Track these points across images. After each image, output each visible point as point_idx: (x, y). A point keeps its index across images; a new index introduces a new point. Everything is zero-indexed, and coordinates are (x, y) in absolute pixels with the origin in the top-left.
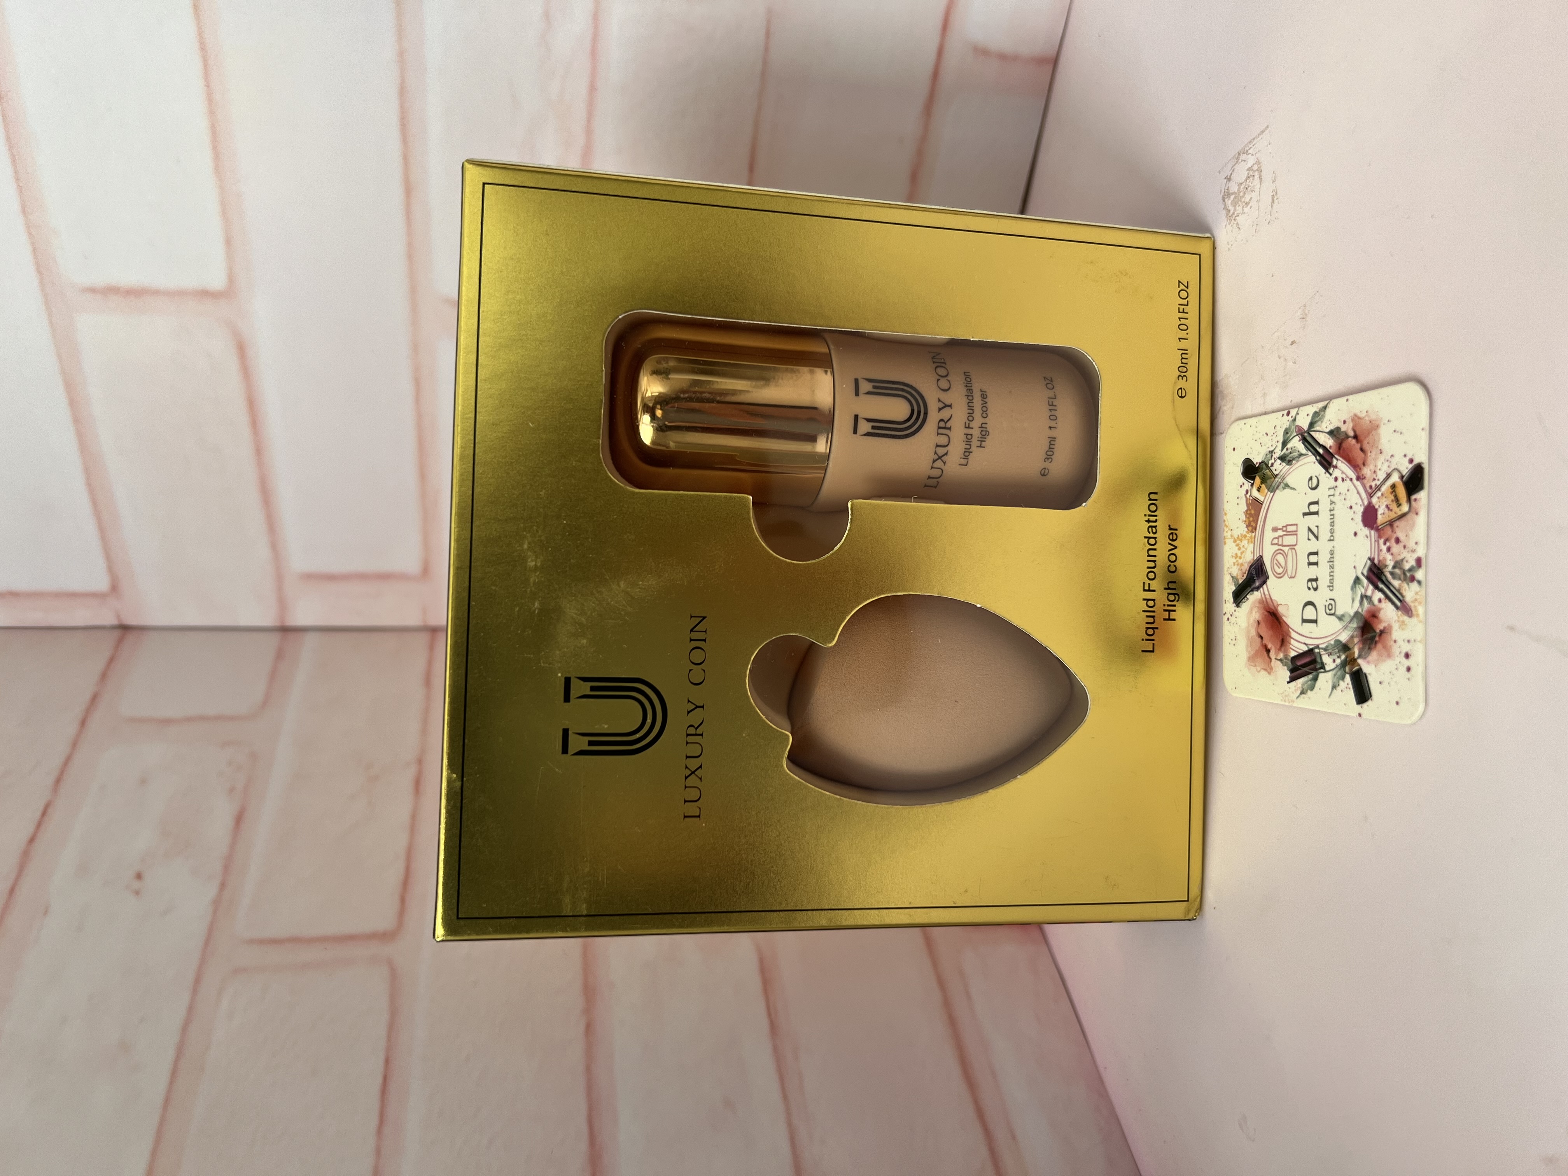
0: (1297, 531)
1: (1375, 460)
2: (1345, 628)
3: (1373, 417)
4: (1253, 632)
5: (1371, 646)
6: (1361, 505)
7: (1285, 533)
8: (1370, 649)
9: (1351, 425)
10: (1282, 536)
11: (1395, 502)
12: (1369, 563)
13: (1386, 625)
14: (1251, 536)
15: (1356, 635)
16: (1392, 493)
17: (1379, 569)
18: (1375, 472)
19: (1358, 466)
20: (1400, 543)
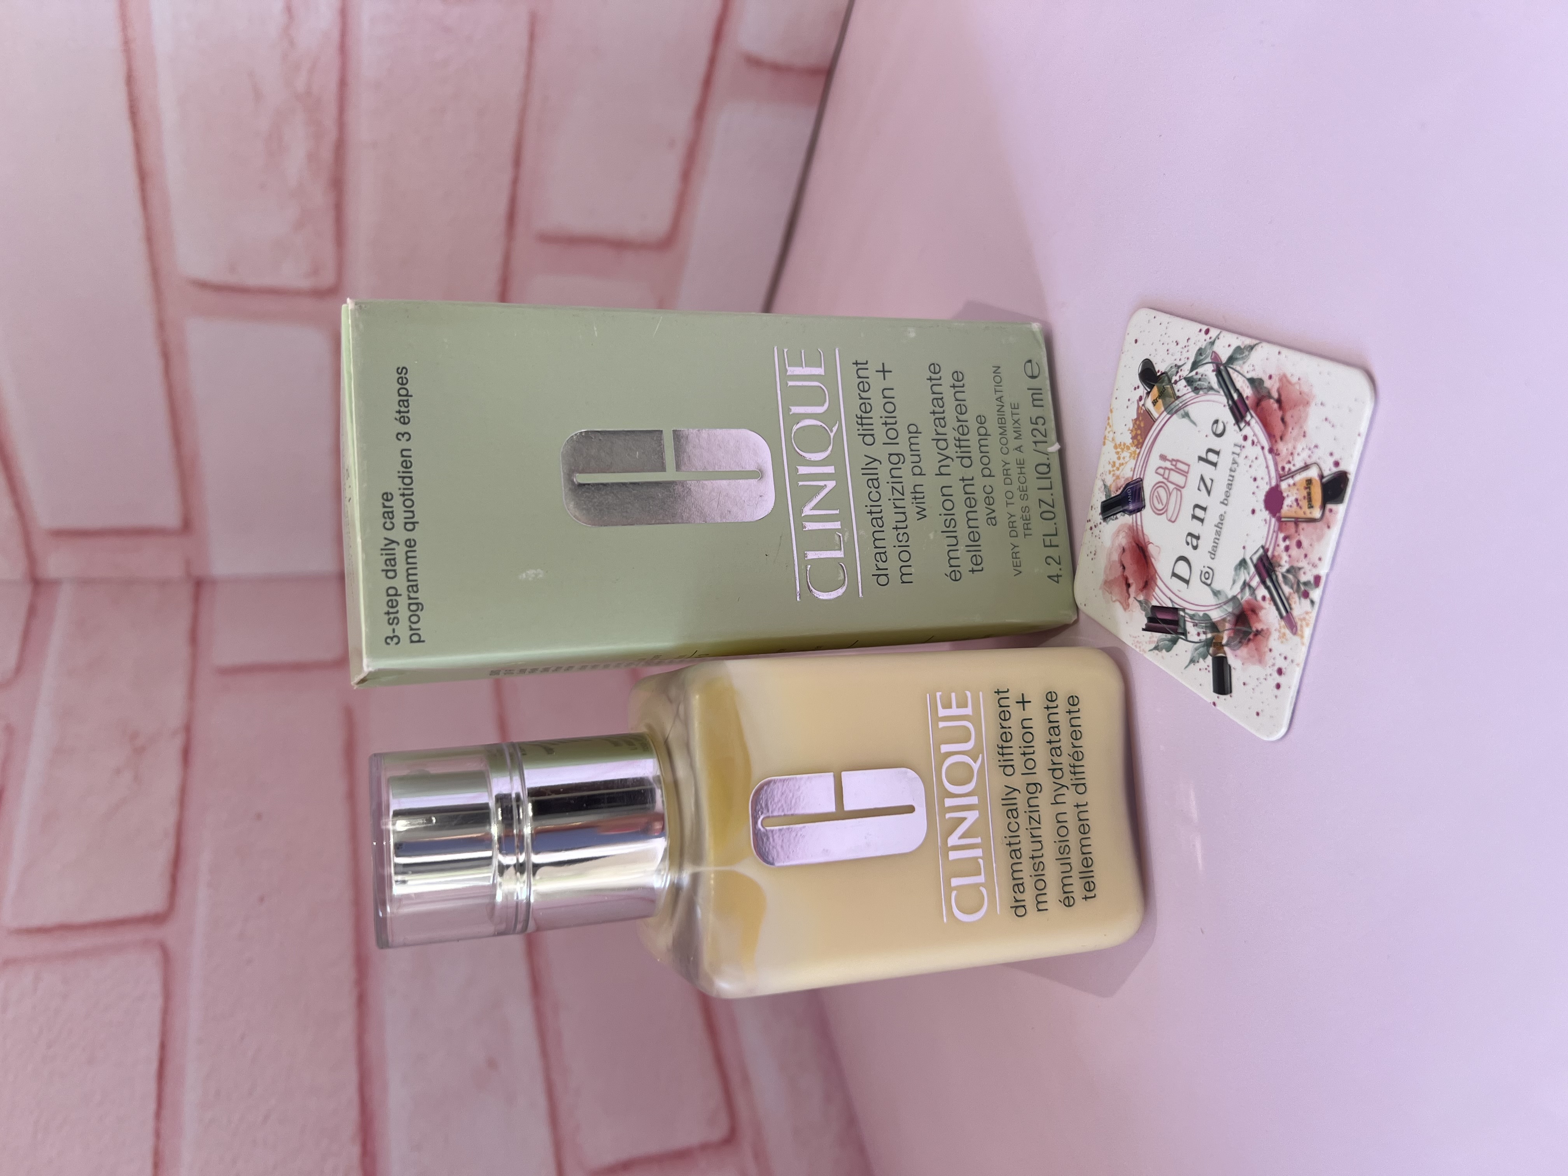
0: (1187, 473)
1: (1296, 440)
3: (1305, 389)
4: (1115, 557)
5: (1243, 641)
6: (1267, 483)
7: (1173, 467)
8: (1240, 642)
9: (1277, 386)
10: (1170, 470)
11: (1306, 501)
12: (1261, 551)
13: (1265, 627)
14: (1135, 451)
15: (1229, 620)
16: (1306, 488)
17: (1271, 564)
18: (1292, 454)
19: (1274, 436)
20: (1301, 549)
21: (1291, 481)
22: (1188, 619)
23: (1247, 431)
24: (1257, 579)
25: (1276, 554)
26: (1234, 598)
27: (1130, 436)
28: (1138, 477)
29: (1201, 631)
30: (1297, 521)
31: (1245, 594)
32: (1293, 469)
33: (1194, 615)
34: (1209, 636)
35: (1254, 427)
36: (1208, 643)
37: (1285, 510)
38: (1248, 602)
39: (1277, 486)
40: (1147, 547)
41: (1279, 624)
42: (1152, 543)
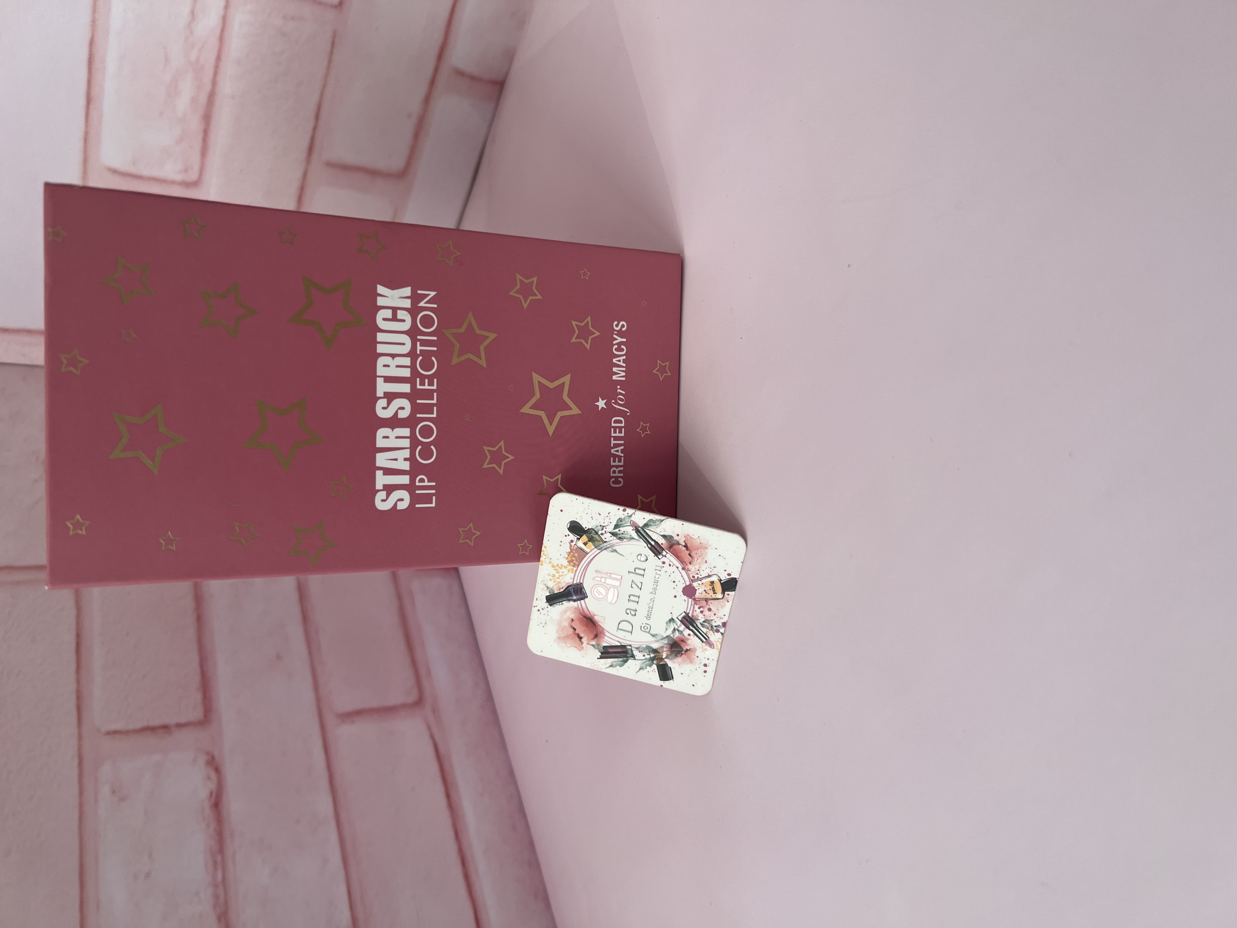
0: (620, 579)
1: (700, 564)
2: (658, 641)
3: (704, 542)
4: (566, 624)
5: (678, 655)
6: (683, 584)
7: (608, 577)
8: (675, 656)
9: (683, 539)
10: (605, 578)
11: (712, 590)
12: (684, 614)
13: (692, 648)
14: (572, 569)
15: (666, 647)
16: (710, 585)
17: (691, 619)
18: (699, 570)
19: (685, 562)
20: (711, 612)
21: (700, 582)
22: (633, 649)
23: (664, 559)
24: (683, 626)
25: (694, 614)
26: (668, 637)
27: (567, 561)
28: (578, 582)
29: (646, 654)
30: (706, 600)
31: (676, 634)
32: (700, 577)
33: (639, 647)
34: (652, 655)
35: (669, 558)
36: (652, 659)
37: (698, 595)
38: (678, 638)
39: (690, 585)
40: (593, 618)
41: (702, 645)
42: (598, 615)
